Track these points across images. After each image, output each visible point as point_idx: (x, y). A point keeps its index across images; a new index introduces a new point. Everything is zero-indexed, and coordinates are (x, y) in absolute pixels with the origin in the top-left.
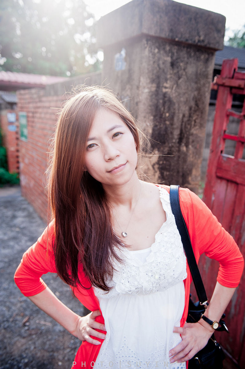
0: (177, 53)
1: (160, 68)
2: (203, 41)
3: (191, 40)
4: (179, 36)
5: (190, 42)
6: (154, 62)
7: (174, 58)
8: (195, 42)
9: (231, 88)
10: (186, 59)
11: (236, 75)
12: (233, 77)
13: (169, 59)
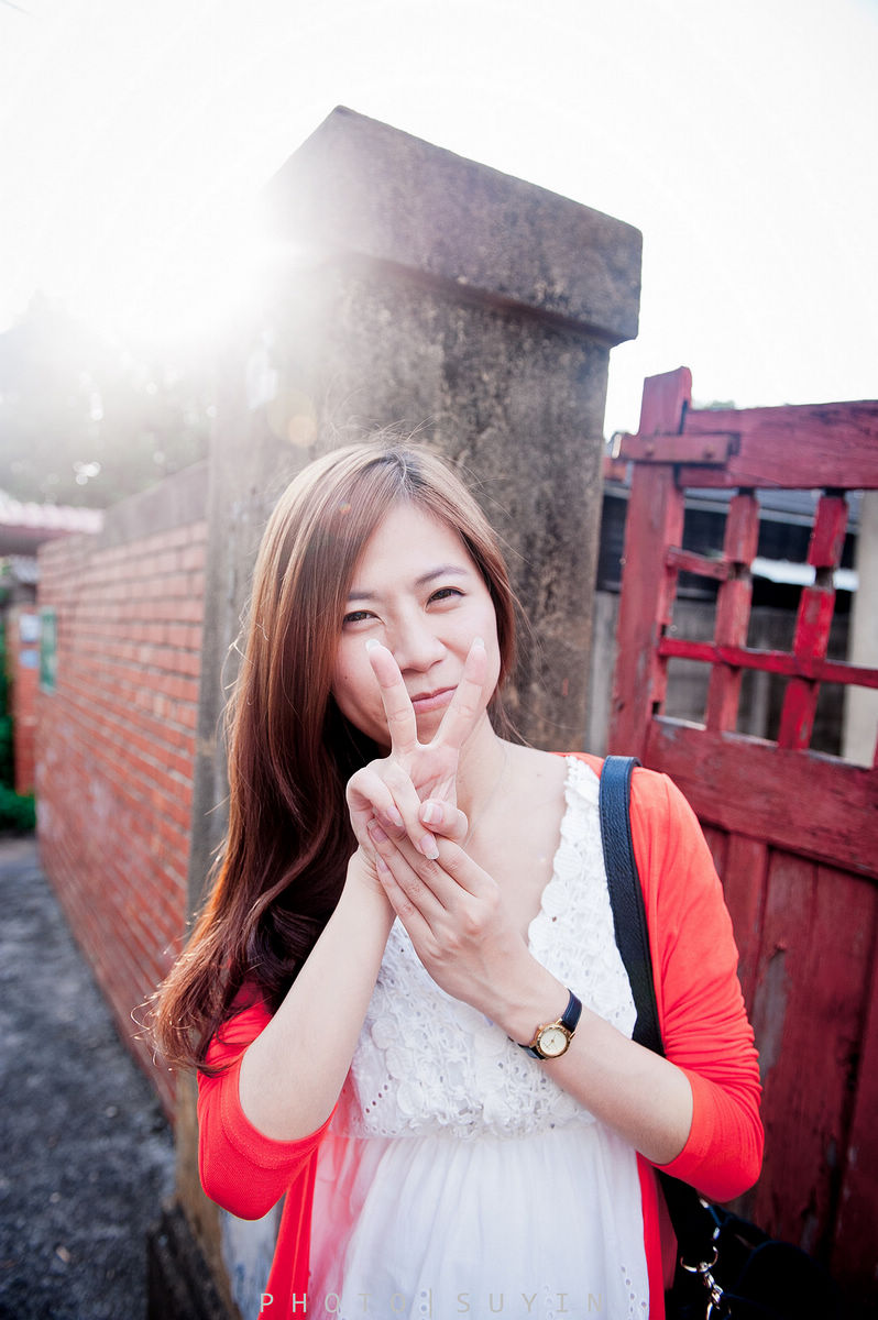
0: (467, 334)
1: (400, 383)
2: (564, 299)
3: (519, 290)
4: (474, 270)
5: (515, 296)
6: (377, 357)
7: (458, 351)
8: (533, 297)
9: (677, 467)
10: (503, 359)
11: (690, 421)
12: (680, 432)
13: (436, 353)
